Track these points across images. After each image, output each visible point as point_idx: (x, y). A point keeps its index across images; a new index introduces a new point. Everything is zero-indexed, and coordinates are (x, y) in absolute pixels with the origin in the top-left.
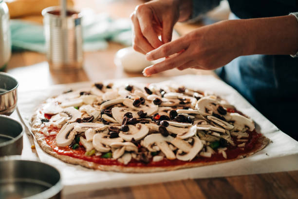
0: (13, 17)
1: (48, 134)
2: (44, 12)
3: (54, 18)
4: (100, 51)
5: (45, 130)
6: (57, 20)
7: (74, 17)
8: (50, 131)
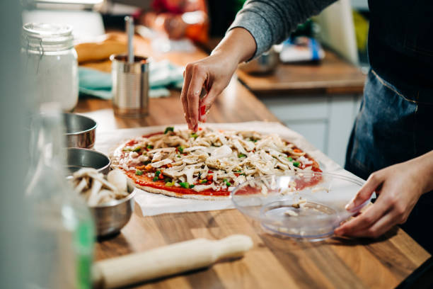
0: (82, 63)
1: (128, 169)
2: (112, 57)
3: (122, 64)
4: (163, 97)
5: (125, 166)
6: (125, 66)
7: (142, 62)
8: (129, 167)
